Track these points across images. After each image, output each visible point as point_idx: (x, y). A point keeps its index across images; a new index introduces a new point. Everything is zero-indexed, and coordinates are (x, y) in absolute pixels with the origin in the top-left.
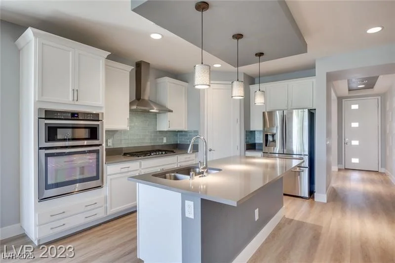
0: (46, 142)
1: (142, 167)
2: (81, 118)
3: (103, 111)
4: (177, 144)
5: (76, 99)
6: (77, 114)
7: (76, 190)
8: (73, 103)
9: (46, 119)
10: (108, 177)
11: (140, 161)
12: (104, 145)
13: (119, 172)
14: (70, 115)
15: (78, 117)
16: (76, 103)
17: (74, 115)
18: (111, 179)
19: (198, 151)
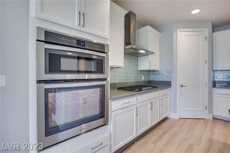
0: (46, 73)
1: (138, 102)
2: (87, 48)
3: (108, 43)
4: (150, 81)
5: (82, 24)
6: (84, 42)
7: (83, 132)
8: (78, 28)
9: (46, 42)
10: (112, 113)
11: (136, 95)
12: (109, 79)
13: (122, 107)
14: (75, 42)
15: (84, 45)
16: (82, 29)
17: (80, 43)
18: (115, 116)
19: (171, 87)
